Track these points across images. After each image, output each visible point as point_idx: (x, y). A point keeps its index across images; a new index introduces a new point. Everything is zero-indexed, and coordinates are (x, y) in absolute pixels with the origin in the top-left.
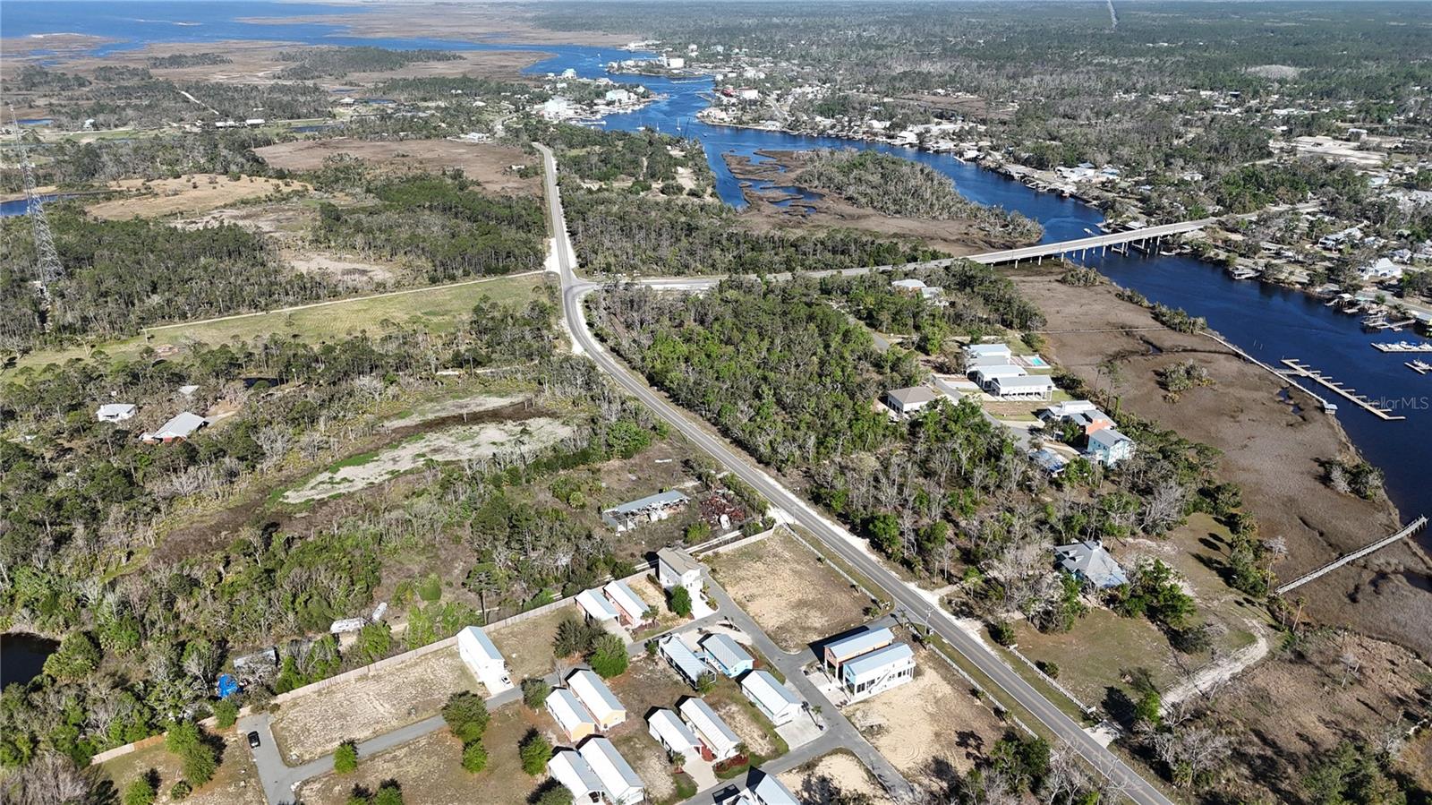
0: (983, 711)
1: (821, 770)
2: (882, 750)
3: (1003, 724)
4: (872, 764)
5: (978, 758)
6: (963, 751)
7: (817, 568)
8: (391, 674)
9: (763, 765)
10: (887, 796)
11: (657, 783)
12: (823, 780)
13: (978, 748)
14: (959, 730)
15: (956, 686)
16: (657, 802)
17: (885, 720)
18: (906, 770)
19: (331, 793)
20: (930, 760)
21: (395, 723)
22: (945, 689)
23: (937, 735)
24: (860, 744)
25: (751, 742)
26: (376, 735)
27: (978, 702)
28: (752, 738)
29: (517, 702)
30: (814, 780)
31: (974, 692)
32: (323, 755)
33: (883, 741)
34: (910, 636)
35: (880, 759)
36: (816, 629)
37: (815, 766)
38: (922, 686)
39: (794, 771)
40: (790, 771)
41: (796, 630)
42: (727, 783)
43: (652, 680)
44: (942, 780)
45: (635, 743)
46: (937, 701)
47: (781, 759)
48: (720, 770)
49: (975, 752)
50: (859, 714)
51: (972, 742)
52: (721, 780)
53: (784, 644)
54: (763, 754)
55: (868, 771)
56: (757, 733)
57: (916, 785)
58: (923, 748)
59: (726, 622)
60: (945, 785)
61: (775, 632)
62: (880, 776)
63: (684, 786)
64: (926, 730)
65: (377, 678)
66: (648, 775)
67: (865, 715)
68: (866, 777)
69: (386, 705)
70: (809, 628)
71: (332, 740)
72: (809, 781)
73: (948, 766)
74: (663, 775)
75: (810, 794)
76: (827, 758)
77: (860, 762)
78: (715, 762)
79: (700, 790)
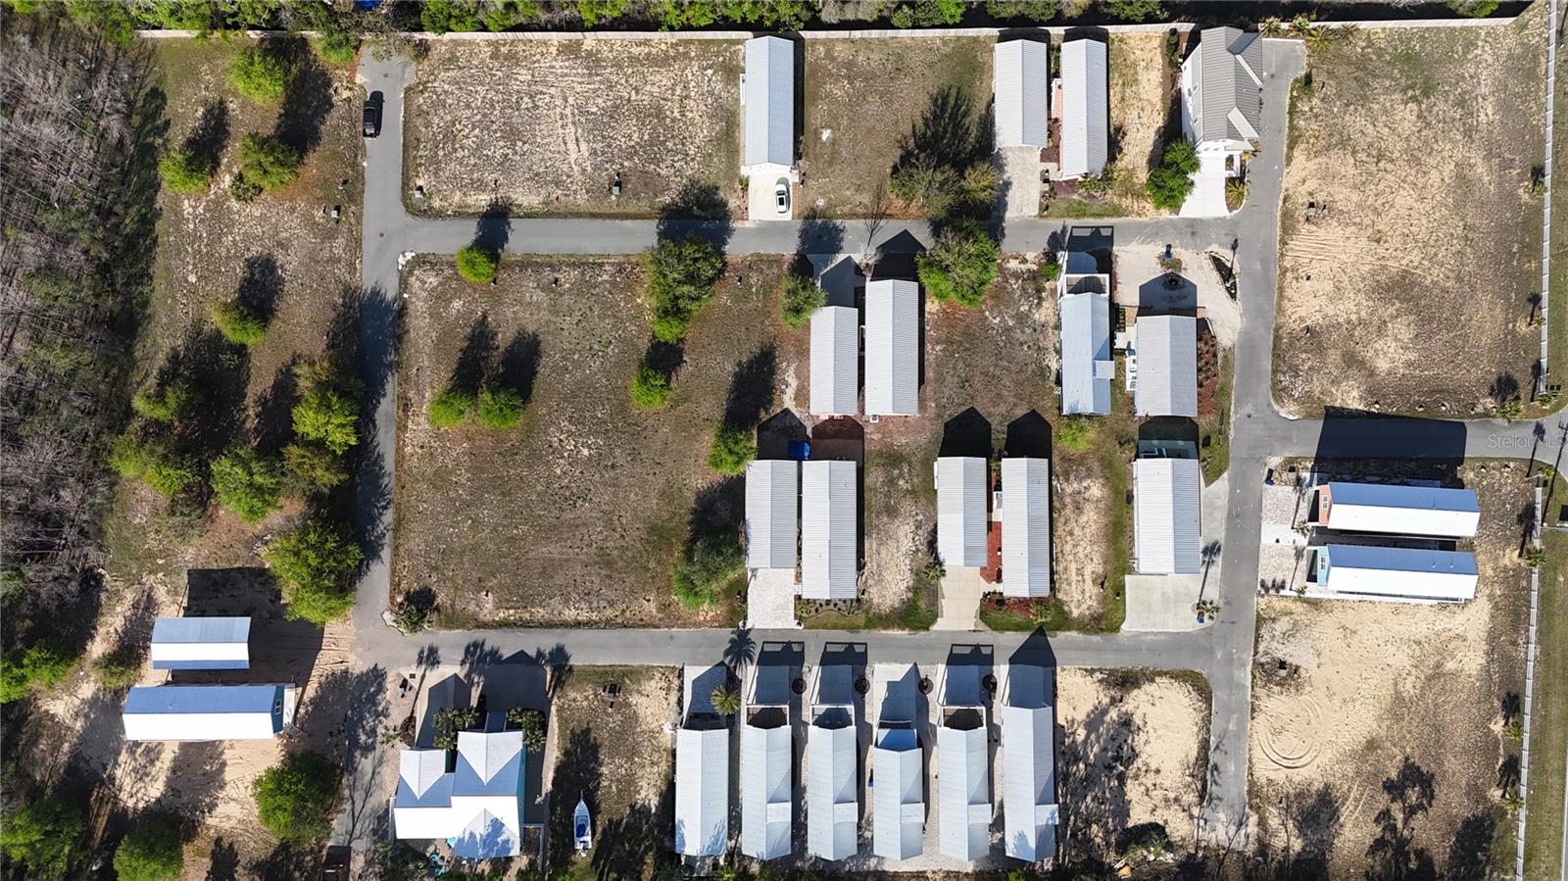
0: (1490, 746)
1: (1137, 702)
2: (1260, 718)
3: (1495, 794)
4: (1221, 738)
5: (1394, 828)
6: (1383, 800)
7: (1513, 196)
8: (618, 65)
9: (1061, 635)
10: (1196, 811)
11: (888, 576)
12: (1126, 723)
13: (1410, 812)
14: (1416, 760)
15: (1495, 667)
16: (867, 612)
17: (1315, 661)
18: (1264, 781)
19: (446, 308)
20: (1317, 786)
21: (582, 199)
22: (1471, 661)
23: (1372, 745)
24: (1234, 685)
25: (1074, 578)
26: (549, 213)
27: (1498, 727)
28: (1080, 572)
29: (776, 261)
30: (1113, 714)
31: (1512, 705)
32: (460, 214)
33: (1276, 704)
34: (1521, 503)
35: (1241, 733)
36: (1372, 373)
37: (1136, 684)
38: (1439, 627)
39: (1098, 676)
40: (1091, 672)
41: (1334, 356)
42: (988, 636)
43: (1010, 342)
44: (1302, 833)
45: (901, 475)
46: (1437, 674)
47: (1096, 639)
48: (994, 607)
49: (1400, 816)
50: (1283, 625)
51: (1413, 795)
52: (982, 626)
53: (1285, 380)
54: (1075, 613)
55: (1204, 746)
56: (1094, 566)
57: (1254, 819)
58: (1325, 758)
59: (1225, 254)
60: (1297, 845)
61: (1294, 338)
62: (1216, 767)
63: (922, 604)
64: (1362, 721)
65: (593, 61)
66: (884, 552)
67: (1287, 636)
68: (1194, 754)
69: (584, 147)
70: (1362, 364)
71: (479, 186)
72: (1105, 712)
73: (1334, 815)
74: (905, 564)
75: (1088, 737)
76: (1165, 680)
77: (1206, 723)
78: (994, 587)
79: (939, 626)
